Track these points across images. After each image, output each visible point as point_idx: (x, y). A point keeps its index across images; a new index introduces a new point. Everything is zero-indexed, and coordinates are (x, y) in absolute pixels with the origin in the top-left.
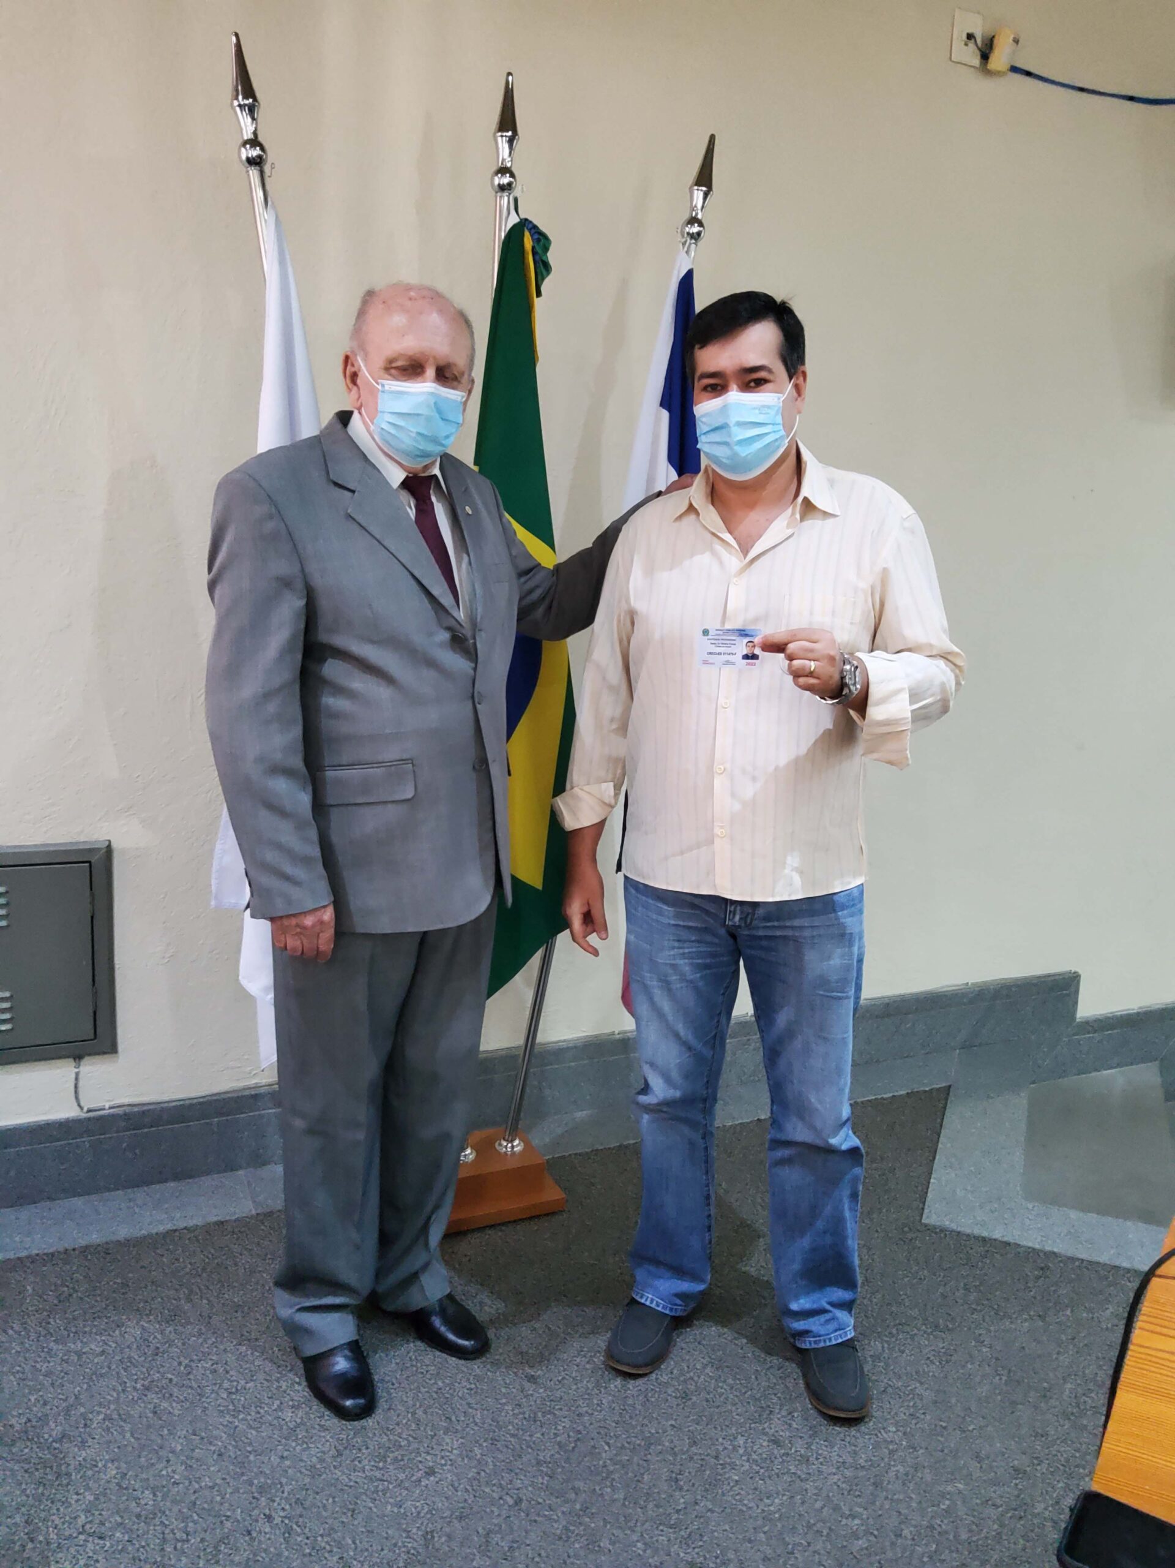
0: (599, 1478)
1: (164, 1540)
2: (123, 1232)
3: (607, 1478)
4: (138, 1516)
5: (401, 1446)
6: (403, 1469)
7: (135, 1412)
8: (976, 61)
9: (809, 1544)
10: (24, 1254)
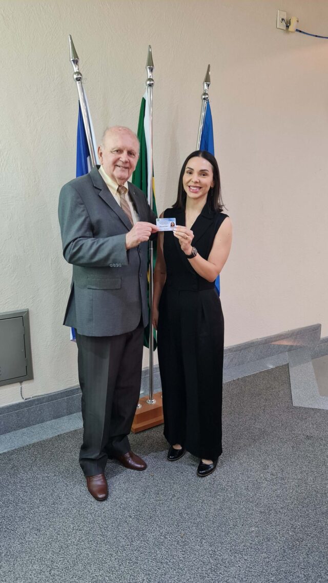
0: (225, 491)
1: (101, 528)
2: (45, 437)
3: (227, 491)
4: (89, 522)
5: (162, 490)
6: (165, 496)
7: (74, 491)
8: (285, 28)
9: (292, 502)
10: (14, 448)
